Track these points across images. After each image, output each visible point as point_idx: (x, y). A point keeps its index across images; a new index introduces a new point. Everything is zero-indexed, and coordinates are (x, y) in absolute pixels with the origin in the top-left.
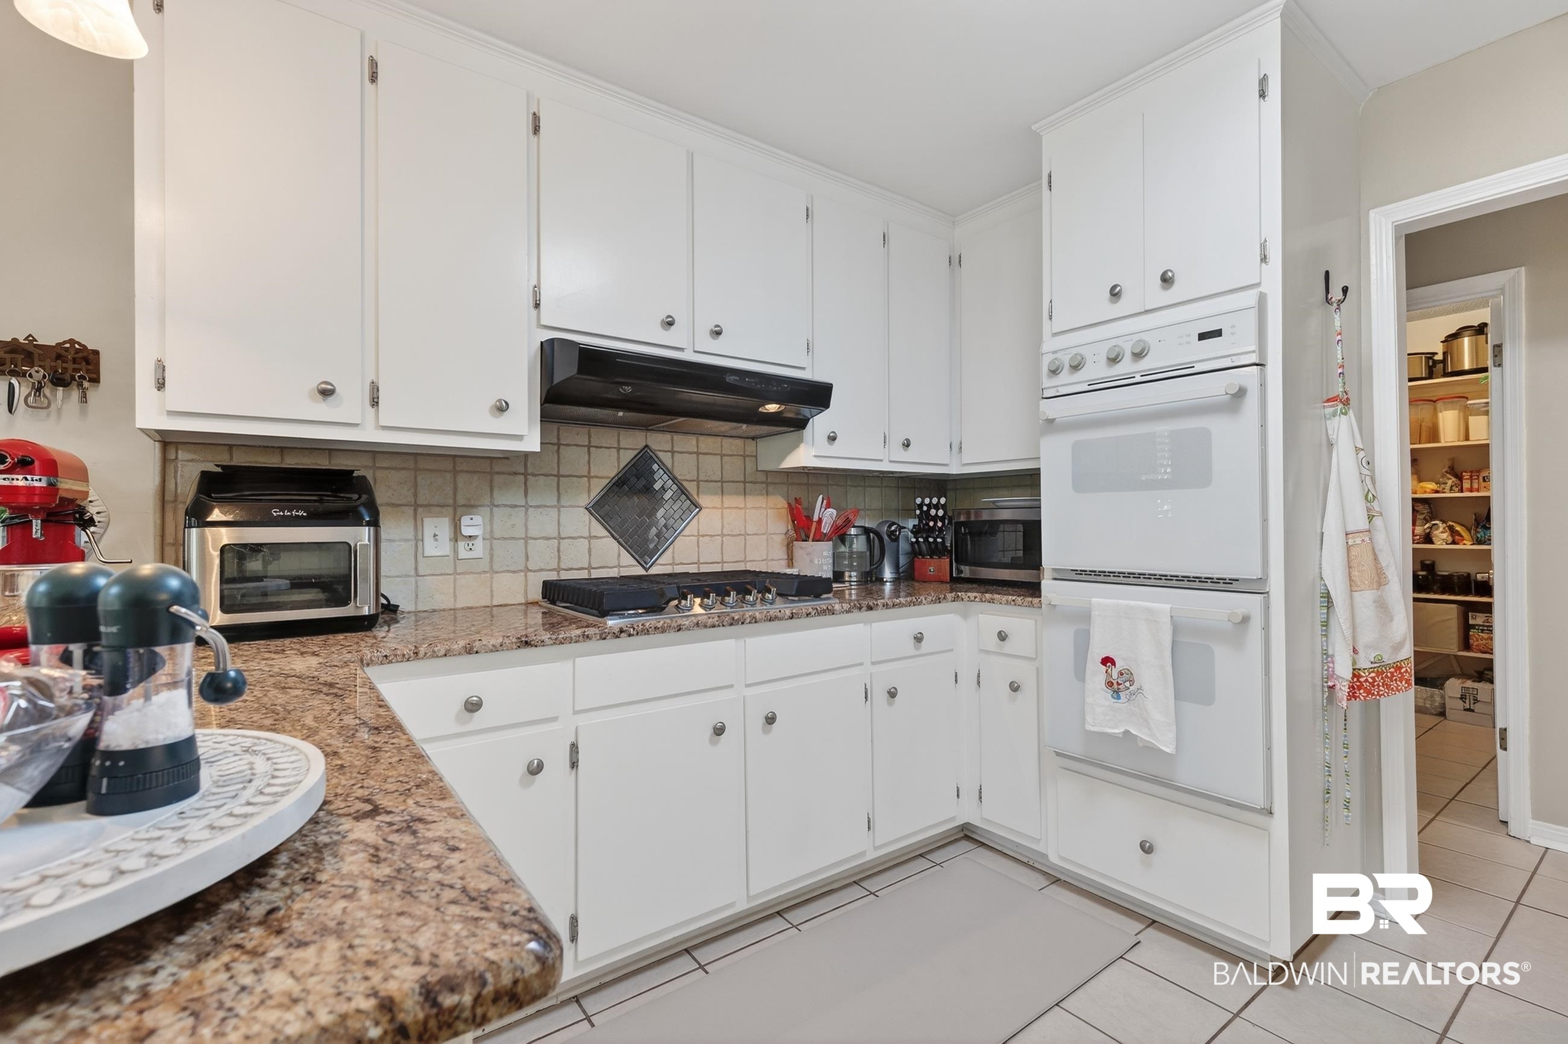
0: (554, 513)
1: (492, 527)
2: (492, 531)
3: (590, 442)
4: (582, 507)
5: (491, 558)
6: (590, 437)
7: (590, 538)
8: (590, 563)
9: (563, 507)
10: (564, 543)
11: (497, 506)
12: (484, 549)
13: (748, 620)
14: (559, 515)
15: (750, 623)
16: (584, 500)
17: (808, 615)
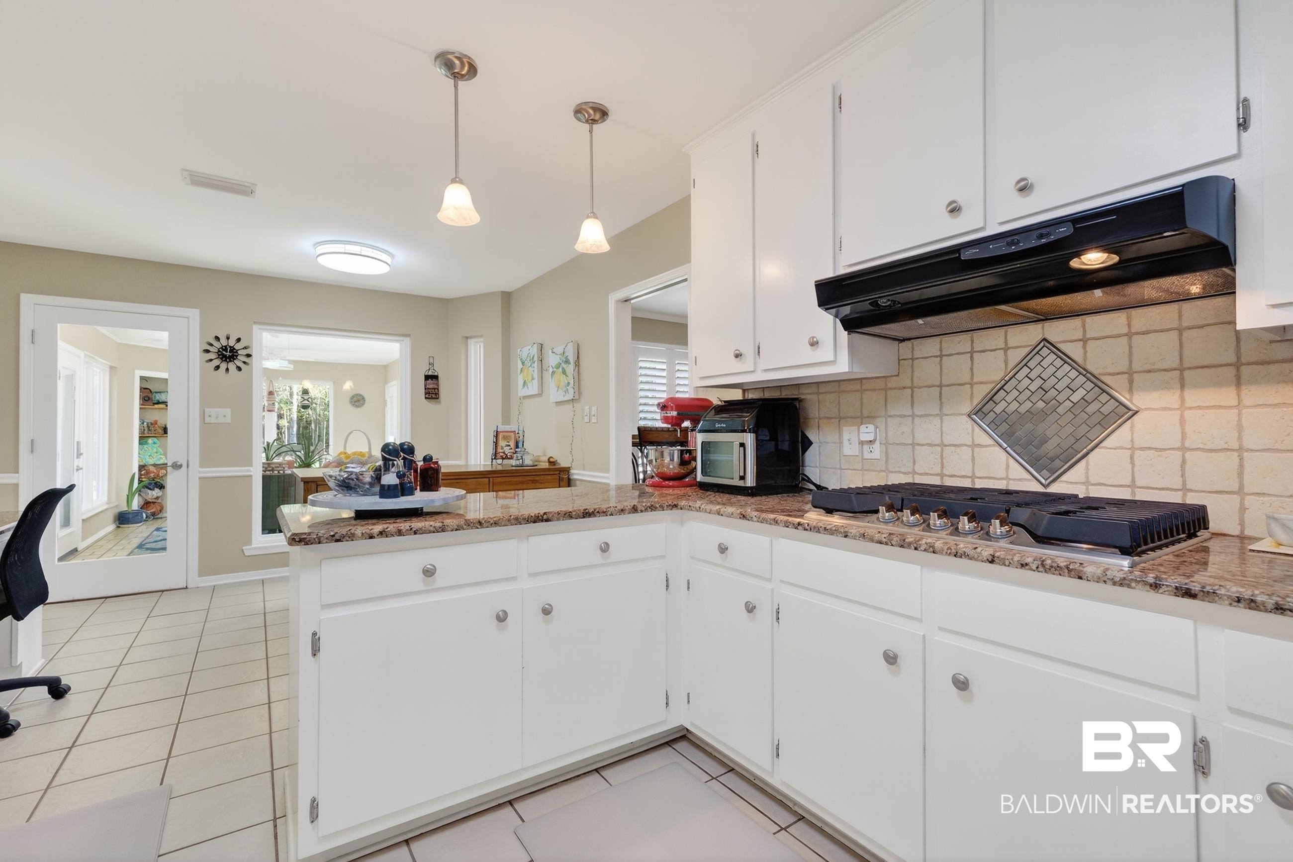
0: (936, 421)
1: (886, 433)
2: (886, 438)
3: (972, 347)
4: (964, 414)
5: (887, 460)
6: (972, 342)
7: (974, 446)
8: (973, 472)
9: (946, 415)
10: (947, 450)
11: (890, 416)
12: (881, 451)
13: (923, 548)
14: (942, 423)
15: (925, 550)
16: (967, 408)
17: (1024, 565)
